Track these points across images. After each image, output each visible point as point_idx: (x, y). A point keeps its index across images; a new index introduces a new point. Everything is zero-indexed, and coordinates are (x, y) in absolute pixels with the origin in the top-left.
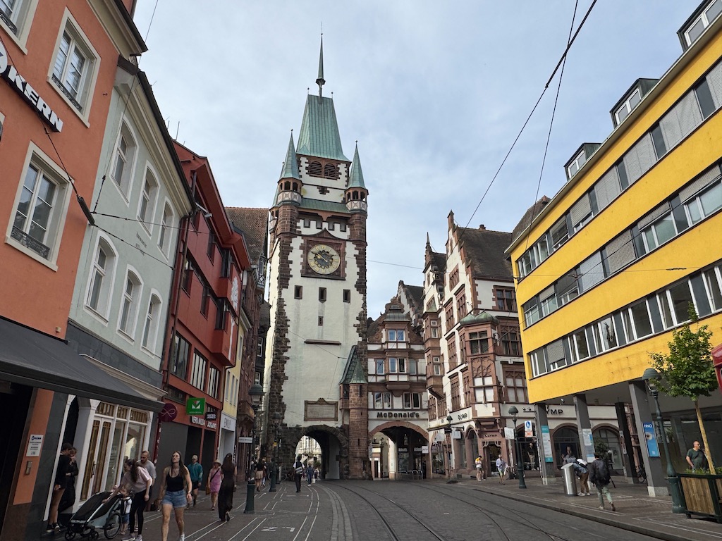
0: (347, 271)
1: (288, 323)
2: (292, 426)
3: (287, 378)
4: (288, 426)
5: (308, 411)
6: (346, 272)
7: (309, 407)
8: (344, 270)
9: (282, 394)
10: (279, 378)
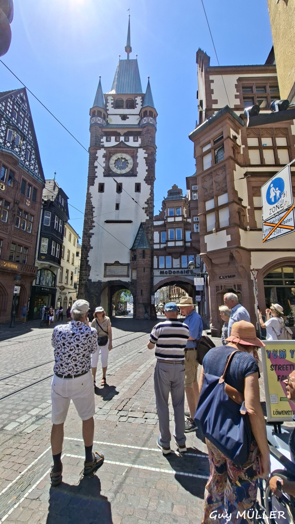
1: (94, 210)
3: (92, 248)
4: (92, 281)
5: (107, 271)
6: (137, 171)
7: (108, 267)
9: (88, 259)
10: (86, 248)
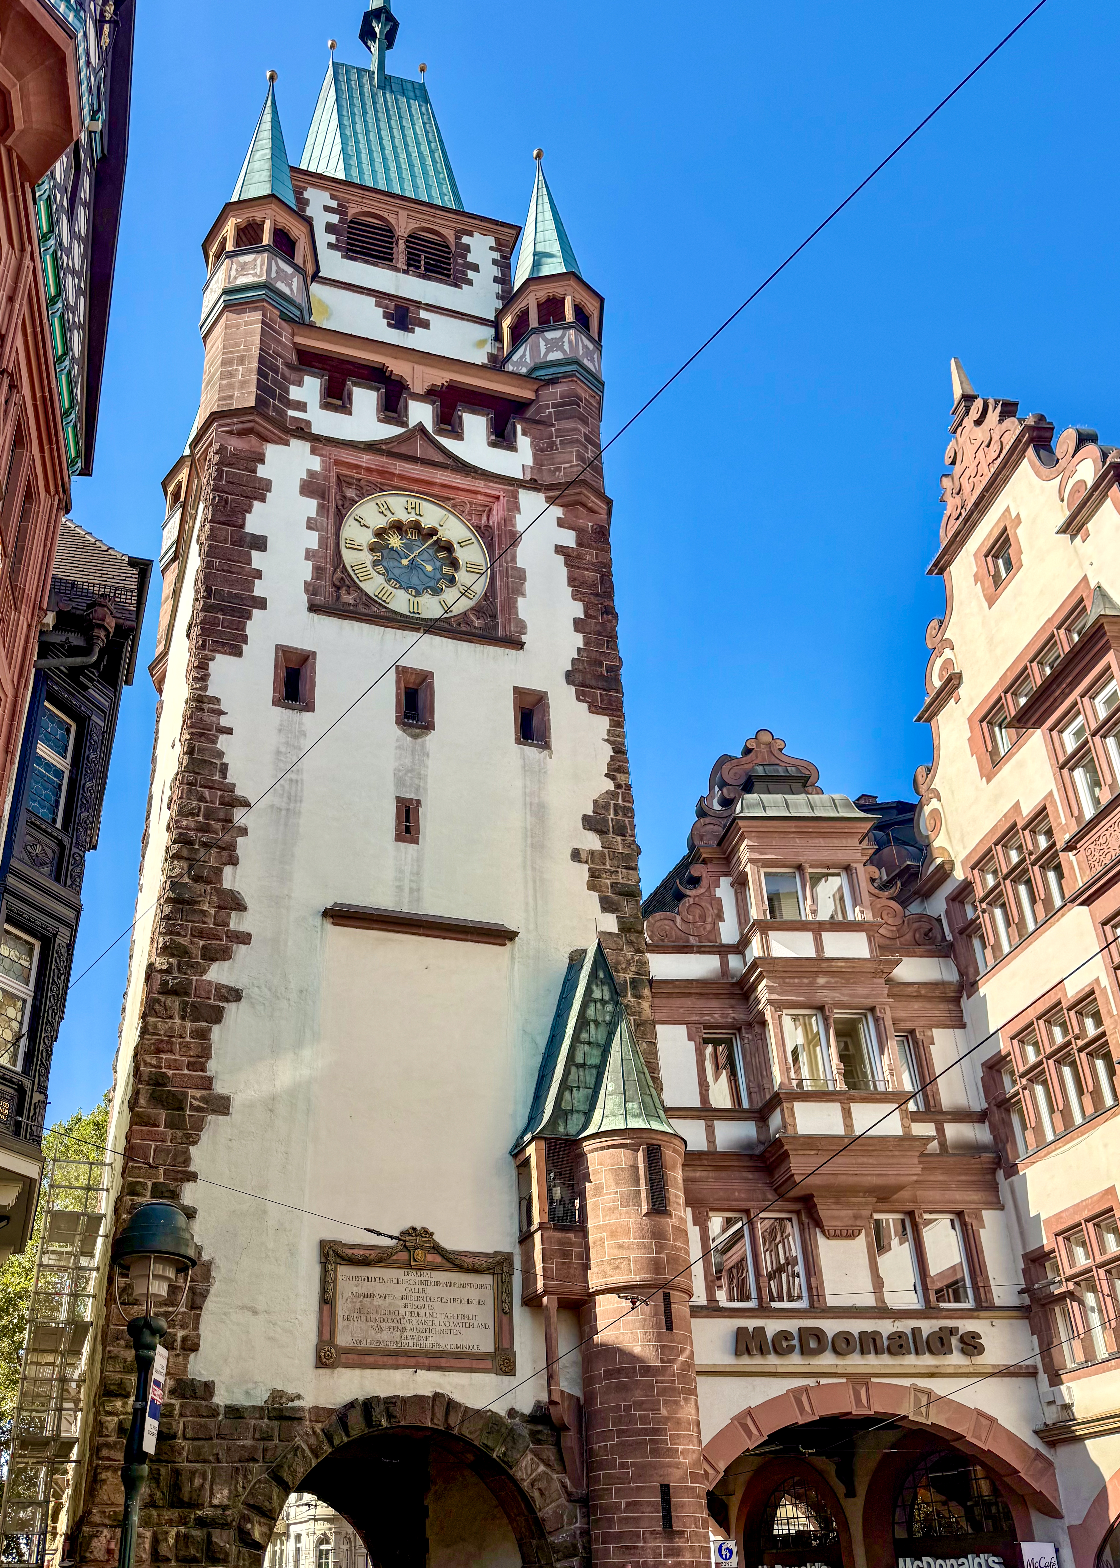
0: (524, 608)
1: (239, 816)
2: (240, 1399)
3: (222, 1105)
4: (220, 1399)
5: (342, 1308)
6: (522, 615)
7: (350, 1283)
8: (510, 606)
9: (189, 1194)
10: (175, 1103)
